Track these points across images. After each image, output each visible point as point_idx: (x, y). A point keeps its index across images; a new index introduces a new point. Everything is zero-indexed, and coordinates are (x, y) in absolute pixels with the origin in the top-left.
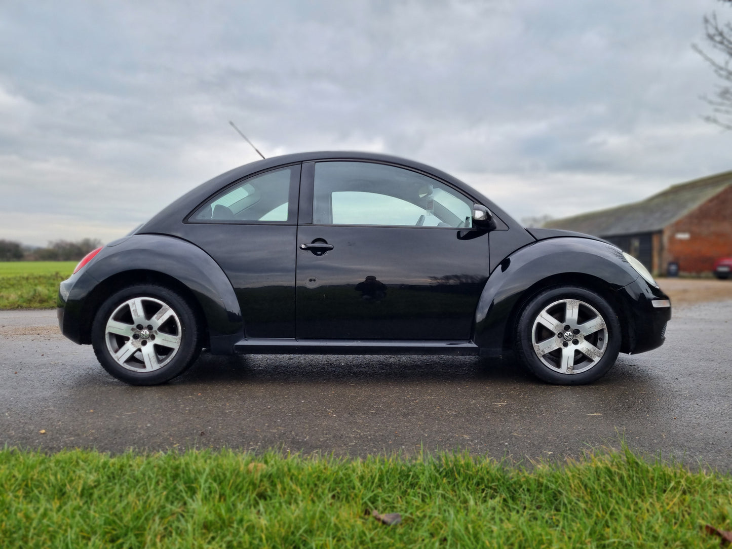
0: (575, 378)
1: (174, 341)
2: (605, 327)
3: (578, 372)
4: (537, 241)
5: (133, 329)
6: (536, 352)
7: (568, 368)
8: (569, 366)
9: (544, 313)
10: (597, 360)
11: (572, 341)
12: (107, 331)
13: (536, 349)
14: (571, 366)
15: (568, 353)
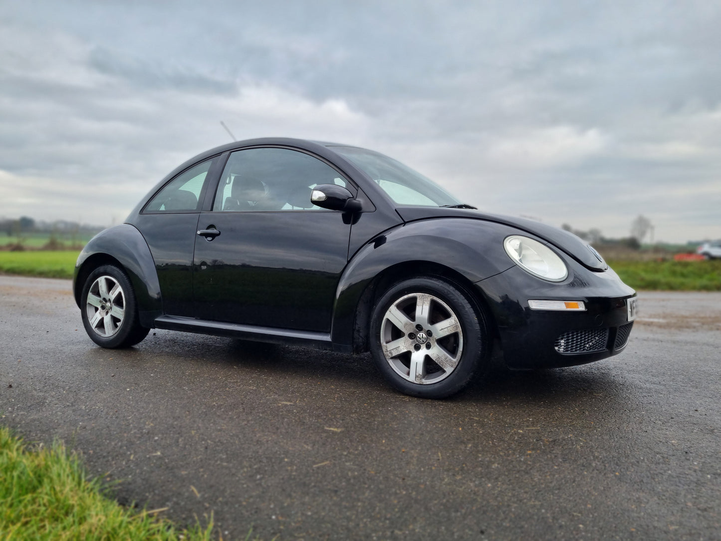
0: (424, 388)
1: (121, 313)
2: (460, 330)
3: (428, 383)
4: (405, 223)
5: (101, 302)
6: (384, 353)
7: (416, 377)
8: (417, 374)
9: (393, 308)
10: (449, 370)
11: (425, 344)
12: (87, 302)
13: (384, 350)
14: (419, 374)
15: (418, 357)
